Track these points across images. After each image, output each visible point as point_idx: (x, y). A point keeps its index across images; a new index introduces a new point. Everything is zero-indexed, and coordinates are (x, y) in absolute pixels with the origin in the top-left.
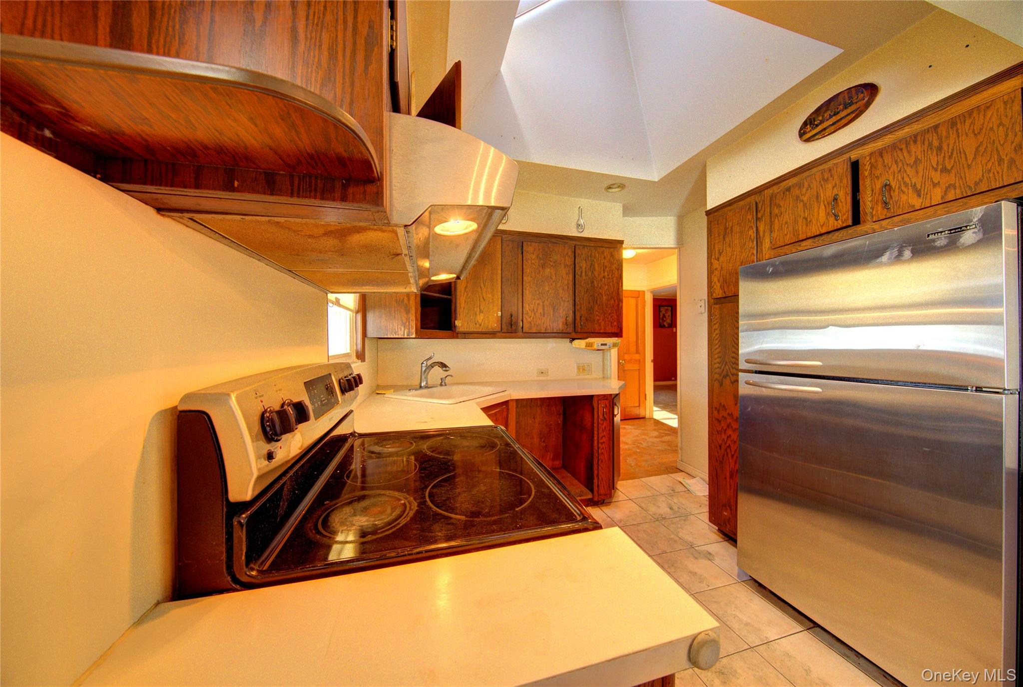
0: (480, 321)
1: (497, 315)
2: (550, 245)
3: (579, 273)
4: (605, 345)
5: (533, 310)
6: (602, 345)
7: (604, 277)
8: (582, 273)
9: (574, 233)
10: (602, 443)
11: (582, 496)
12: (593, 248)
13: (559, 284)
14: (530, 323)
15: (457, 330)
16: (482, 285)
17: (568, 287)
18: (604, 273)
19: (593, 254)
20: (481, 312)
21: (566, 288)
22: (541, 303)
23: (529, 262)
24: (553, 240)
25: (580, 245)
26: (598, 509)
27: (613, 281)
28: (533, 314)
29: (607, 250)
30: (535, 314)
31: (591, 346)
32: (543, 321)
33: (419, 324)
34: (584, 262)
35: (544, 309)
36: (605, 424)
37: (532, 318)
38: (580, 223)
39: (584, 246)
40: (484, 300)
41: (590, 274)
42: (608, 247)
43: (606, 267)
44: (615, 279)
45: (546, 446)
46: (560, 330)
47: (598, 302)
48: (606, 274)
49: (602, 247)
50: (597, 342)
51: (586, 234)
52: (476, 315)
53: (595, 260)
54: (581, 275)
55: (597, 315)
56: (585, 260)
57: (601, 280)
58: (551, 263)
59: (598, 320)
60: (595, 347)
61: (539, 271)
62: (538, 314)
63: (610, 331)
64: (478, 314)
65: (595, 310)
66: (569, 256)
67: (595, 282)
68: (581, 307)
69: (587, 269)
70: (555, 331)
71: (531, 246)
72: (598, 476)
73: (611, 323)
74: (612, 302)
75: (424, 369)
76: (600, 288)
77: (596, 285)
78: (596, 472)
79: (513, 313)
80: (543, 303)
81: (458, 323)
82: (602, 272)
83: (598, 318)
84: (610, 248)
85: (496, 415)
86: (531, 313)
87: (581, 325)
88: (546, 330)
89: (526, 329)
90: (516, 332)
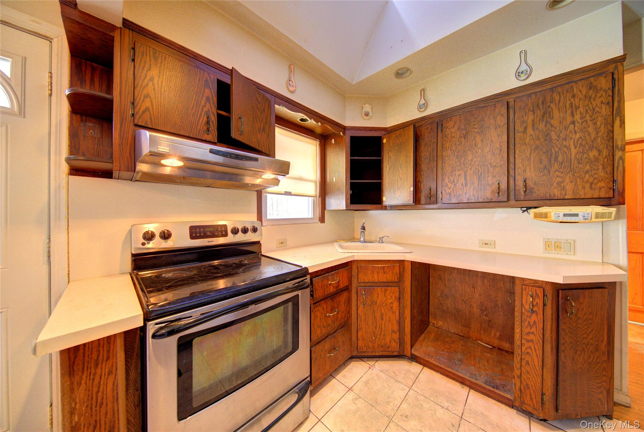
0: (398, 196)
1: (410, 190)
3: (521, 130)
4: (577, 215)
5: (454, 181)
6: (565, 215)
7: (573, 123)
8: (525, 128)
9: (513, 84)
10: (528, 341)
11: (497, 388)
12: (548, 91)
14: (451, 195)
15: (384, 204)
16: (400, 168)
17: (500, 151)
18: (573, 115)
19: (549, 98)
20: (398, 189)
21: (498, 152)
22: (463, 174)
23: (449, 137)
25: (524, 96)
27: (595, 124)
28: (453, 185)
29: (582, 83)
30: (455, 185)
31: (546, 217)
32: (465, 191)
33: (349, 201)
34: (531, 114)
37: (451, 189)
39: (530, 95)
40: (401, 179)
42: (581, 80)
46: (487, 198)
47: (560, 159)
48: (577, 117)
49: (569, 83)
50: (556, 211)
51: (535, 79)
53: (553, 105)
54: (524, 132)
55: (557, 176)
56: (533, 111)
57: (566, 128)
58: (476, 131)
60: (553, 217)
63: (588, 196)
64: (397, 191)
66: (502, 115)
67: (553, 133)
68: (524, 171)
70: (481, 200)
71: (451, 121)
73: (591, 184)
76: (565, 139)
79: (431, 186)
80: (465, 173)
81: (384, 199)
83: (559, 179)
84: (587, 78)
85: (384, 269)
86: (451, 183)
87: (525, 192)
88: (468, 199)
89: (445, 200)
90: (436, 202)
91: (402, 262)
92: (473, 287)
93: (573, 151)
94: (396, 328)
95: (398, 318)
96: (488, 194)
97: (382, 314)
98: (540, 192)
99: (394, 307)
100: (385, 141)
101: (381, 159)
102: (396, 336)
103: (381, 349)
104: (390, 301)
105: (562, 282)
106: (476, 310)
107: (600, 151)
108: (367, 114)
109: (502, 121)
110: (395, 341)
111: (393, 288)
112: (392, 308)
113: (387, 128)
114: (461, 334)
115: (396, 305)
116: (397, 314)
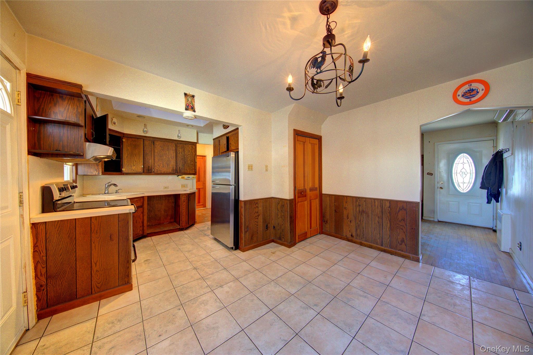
0: (134, 169)
1: (141, 166)
2: (166, 142)
3: (179, 153)
4: (189, 177)
5: (159, 165)
6: (188, 177)
7: (189, 154)
8: (180, 153)
9: (177, 139)
12: (184, 144)
13: (170, 156)
14: (157, 170)
15: (123, 172)
16: (135, 156)
17: (174, 158)
18: (189, 153)
19: (184, 146)
20: (134, 165)
21: (173, 158)
22: (162, 163)
23: (157, 148)
24: (168, 141)
26: (183, 231)
29: (190, 145)
30: (159, 167)
31: (184, 178)
32: (163, 169)
33: (103, 170)
34: (181, 149)
35: (163, 165)
36: (184, 203)
37: (158, 168)
38: (179, 135)
39: (180, 143)
40: (135, 161)
41: (183, 153)
42: (190, 144)
43: (190, 151)
44: (193, 155)
45: (167, 214)
46: (170, 172)
47: (187, 163)
48: (190, 153)
49: (188, 144)
50: (186, 176)
51: (181, 139)
52: (132, 167)
53: (185, 148)
54: (179, 154)
56: (181, 147)
57: (188, 155)
58: (166, 149)
59: (186, 169)
60: (185, 178)
61: (161, 152)
62: (161, 167)
63: (191, 173)
64: (133, 166)
65: (185, 166)
66: (174, 147)
68: (179, 165)
69: (182, 152)
70: (168, 173)
71: (158, 142)
72: (182, 220)
73: (192, 170)
74: (192, 163)
75: (106, 186)
76: (187, 158)
77: (185, 157)
78: (181, 219)
79: (150, 166)
80: (163, 163)
81: (123, 169)
82: (188, 153)
83: (186, 168)
84: (192, 145)
85: (137, 201)
86: (158, 166)
87: (179, 171)
88: (164, 172)
89: (155, 172)
90: (151, 173)
91: (143, 197)
92: (162, 204)
93: (189, 162)
94: (141, 225)
95: (142, 221)
96: (170, 171)
97: (137, 221)
98: (183, 171)
99: (141, 217)
100: (124, 140)
101: (120, 149)
102: (141, 228)
103: (136, 236)
104: (139, 214)
105: (189, 193)
106: (163, 212)
107: (193, 162)
108: (115, 123)
109: (174, 148)
110: (141, 231)
111: (141, 208)
112: (140, 217)
113: (124, 133)
114: (157, 224)
115: (141, 215)
116: (142, 219)
